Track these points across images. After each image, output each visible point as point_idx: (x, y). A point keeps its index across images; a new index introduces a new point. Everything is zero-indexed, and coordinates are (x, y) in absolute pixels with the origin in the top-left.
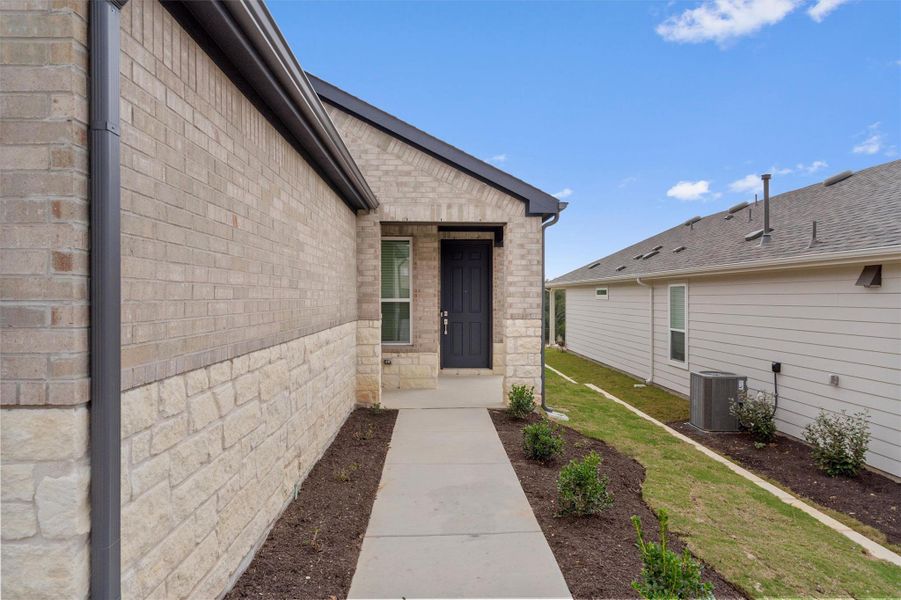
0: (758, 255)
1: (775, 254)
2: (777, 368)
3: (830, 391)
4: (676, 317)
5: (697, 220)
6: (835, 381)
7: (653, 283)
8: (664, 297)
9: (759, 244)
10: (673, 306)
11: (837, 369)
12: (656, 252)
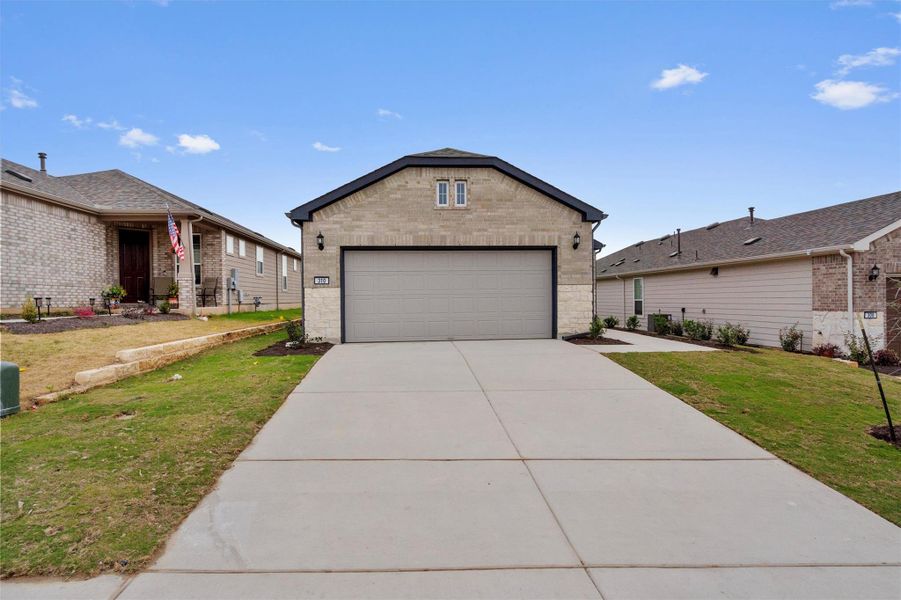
0: (676, 263)
1: (682, 263)
2: (683, 310)
3: (702, 315)
4: (637, 293)
5: (642, 243)
6: (704, 311)
7: (625, 278)
8: (631, 285)
9: (676, 259)
10: (635, 291)
11: (705, 306)
12: (623, 262)
